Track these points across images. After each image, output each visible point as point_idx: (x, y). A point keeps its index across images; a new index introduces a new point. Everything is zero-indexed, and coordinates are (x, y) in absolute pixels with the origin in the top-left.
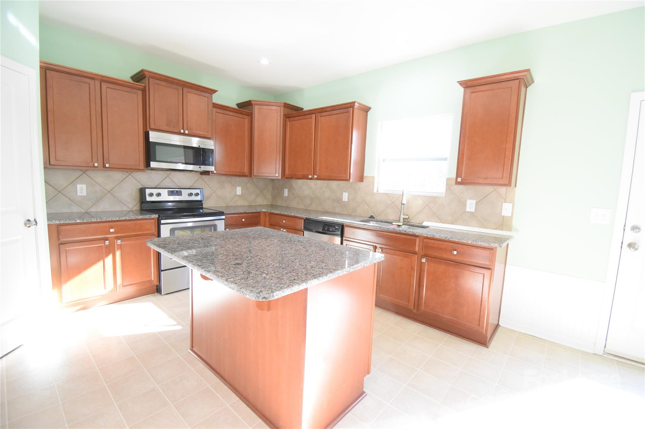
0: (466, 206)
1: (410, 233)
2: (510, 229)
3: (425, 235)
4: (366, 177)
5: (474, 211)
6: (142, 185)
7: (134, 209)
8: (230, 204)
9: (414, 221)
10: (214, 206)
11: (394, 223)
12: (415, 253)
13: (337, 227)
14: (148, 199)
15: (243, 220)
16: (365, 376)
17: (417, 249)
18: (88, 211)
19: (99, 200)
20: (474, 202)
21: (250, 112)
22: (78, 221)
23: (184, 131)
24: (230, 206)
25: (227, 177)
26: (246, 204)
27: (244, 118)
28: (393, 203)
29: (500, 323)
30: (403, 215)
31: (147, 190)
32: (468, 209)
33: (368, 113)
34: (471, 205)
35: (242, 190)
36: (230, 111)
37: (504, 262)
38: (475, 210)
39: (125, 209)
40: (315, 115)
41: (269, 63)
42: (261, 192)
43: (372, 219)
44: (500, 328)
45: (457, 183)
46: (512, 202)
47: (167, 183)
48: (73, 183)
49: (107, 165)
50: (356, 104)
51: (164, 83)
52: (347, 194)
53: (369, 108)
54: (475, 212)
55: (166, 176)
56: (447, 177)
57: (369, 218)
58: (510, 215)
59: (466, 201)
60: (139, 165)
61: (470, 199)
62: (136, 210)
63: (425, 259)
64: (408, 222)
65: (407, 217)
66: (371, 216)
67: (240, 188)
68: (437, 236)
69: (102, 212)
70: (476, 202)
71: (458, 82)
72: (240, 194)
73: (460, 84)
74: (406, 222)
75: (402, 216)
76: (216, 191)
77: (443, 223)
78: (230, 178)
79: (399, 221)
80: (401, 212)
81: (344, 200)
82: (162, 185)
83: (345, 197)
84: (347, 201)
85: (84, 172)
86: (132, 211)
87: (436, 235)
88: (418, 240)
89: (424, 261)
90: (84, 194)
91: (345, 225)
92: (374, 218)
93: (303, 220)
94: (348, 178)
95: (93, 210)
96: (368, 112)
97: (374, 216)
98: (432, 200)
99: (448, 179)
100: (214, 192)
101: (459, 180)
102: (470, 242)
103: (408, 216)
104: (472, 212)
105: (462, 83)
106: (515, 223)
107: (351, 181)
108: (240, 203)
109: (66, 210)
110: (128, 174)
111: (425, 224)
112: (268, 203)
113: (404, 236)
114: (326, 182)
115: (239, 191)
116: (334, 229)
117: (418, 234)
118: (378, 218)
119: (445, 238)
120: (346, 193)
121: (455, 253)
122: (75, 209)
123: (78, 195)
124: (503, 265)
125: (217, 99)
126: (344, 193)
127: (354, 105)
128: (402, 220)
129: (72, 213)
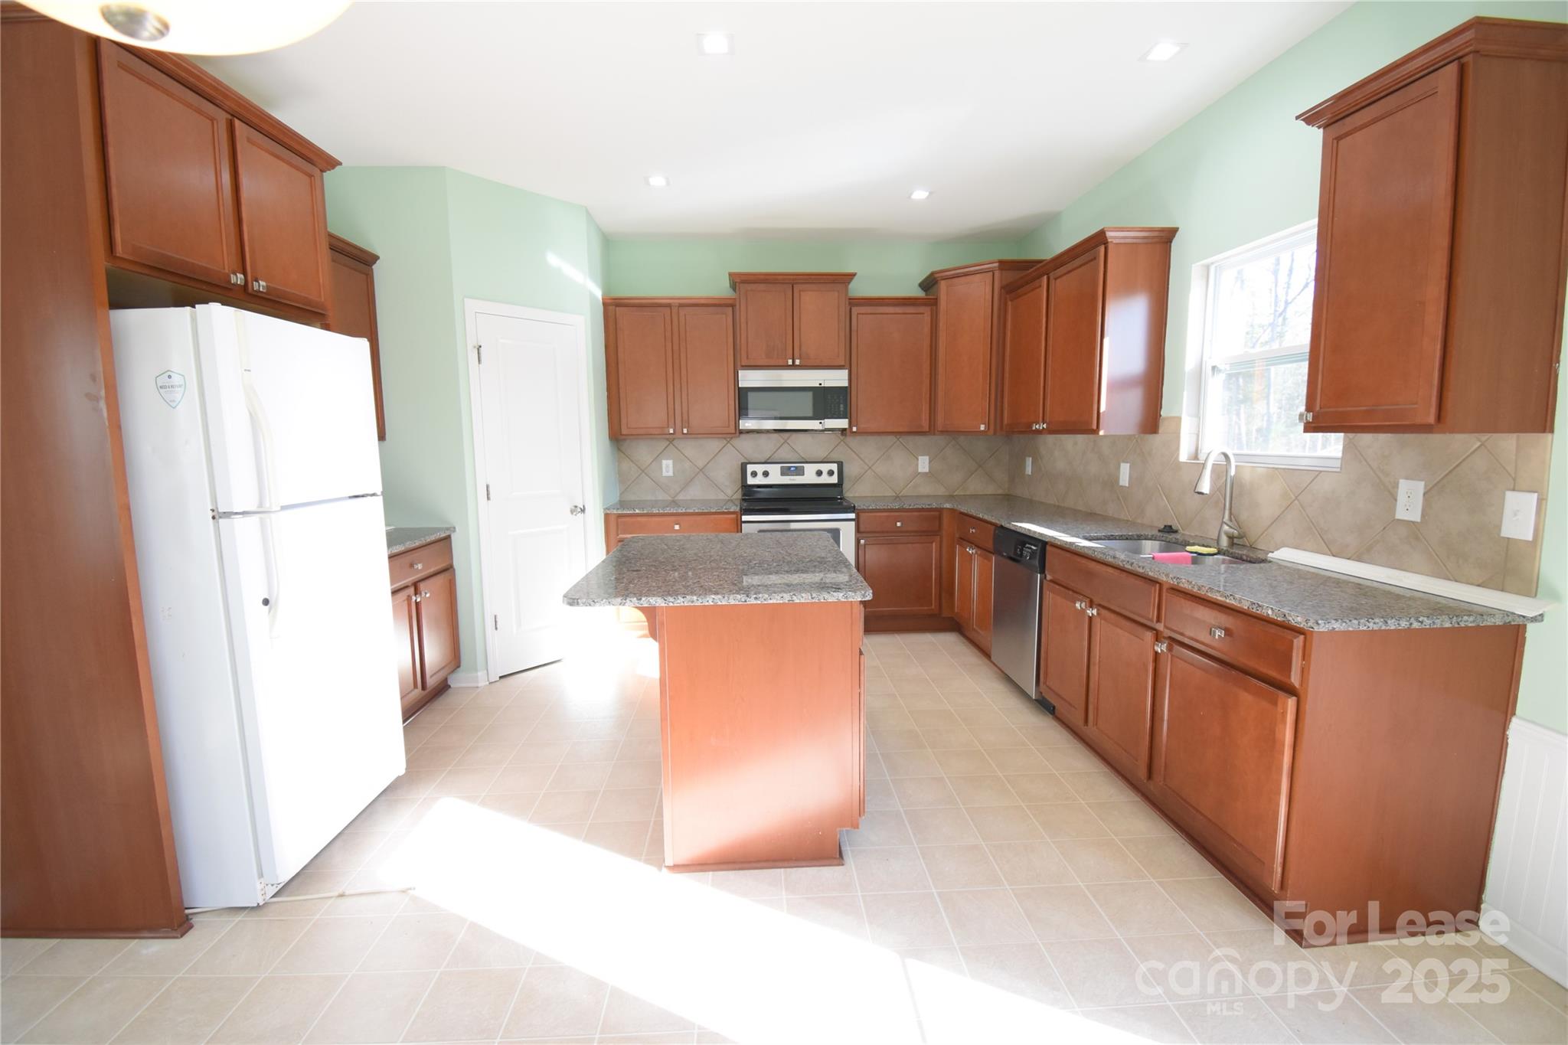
0: (1396, 500)
2: (1531, 590)
4: (1166, 419)
5: (1419, 520)
6: (745, 458)
7: (735, 497)
8: (904, 493)
9: (1264, 546)
10: (870, 495)
11: (1189, 548)
13: (1035, 548)
14: (751, 481)
15: (899, 524)
18: (676, 498)
19: (687, 484)
20: (1420, 487)
21: (932, 297)
22: (637, 511)
23: (793, 362)
24: (902, 496)
25: (898, 437)
26: (941, 491)
27: (920, 314)
30: (1227, 524)
31: (748, 466)
32: (1400, 514)
33: (1173, 244)
34: (1410, 499)
35: (930, 462)
36: (888, 305)
37: (1505, 705)
38: (1423, 516)
39: (722, 496)
40: (1047, 278)
41: (927, 194)
42: (980, 466)
45: (1308, 428)
46: (1537, 487)
47: (785, 453)
48: (657, 459)
49: (685, 431)
50: (1109, 235)
51: (762, 287)
52: (1128, 467)
53: (1175, 231)
54: (1421, 522)
55: (782, 441)
57: (1159, 531)
58: (1531, 538)
59: (1396, 486)
60: (729, 427)
61: (1407, 478)
62: (737, 499)
64: (1247, 547)
66: (1165, 526)
67: (926, 459)
69: (692, 500)
70: (1426, 486)
71: (1297, 118)
72: (927, 470)
73: (1307, 120)
75: (1224, 529)
76: (873, 465)
77: (1334, 556)
78: (903, 439)
81: (1121, 483)
82: (776, 458)
83: (1124, 474)
84: (1127, 485)
85: (671, 442)
86: (732, 500)
88: (1155, 589)
90: (671, 474)
91: (1048, 544)
92: (1176, 532)
93: (994, 529)
94: (1095, 427)
95: (681, 497)
96: (1171, 242)
97: (1177, 527)
98: (1309, 481)
100: (870, 468)
104: (1413, 522)
106: (1548, 565)
107: (1101, 433)
108: (927, 489)
109: (650, 497)
110: (725, 442)
112: (1000, 492)
115: (923, 464)
116: (1028, 552)
118: (1186, 533)
120: (1127, 465)
122: (661, 496)
123: (664, 475)
125: (859, 288)
126: (1123, 466)
127: (1106, 237)
129: (656, 501)
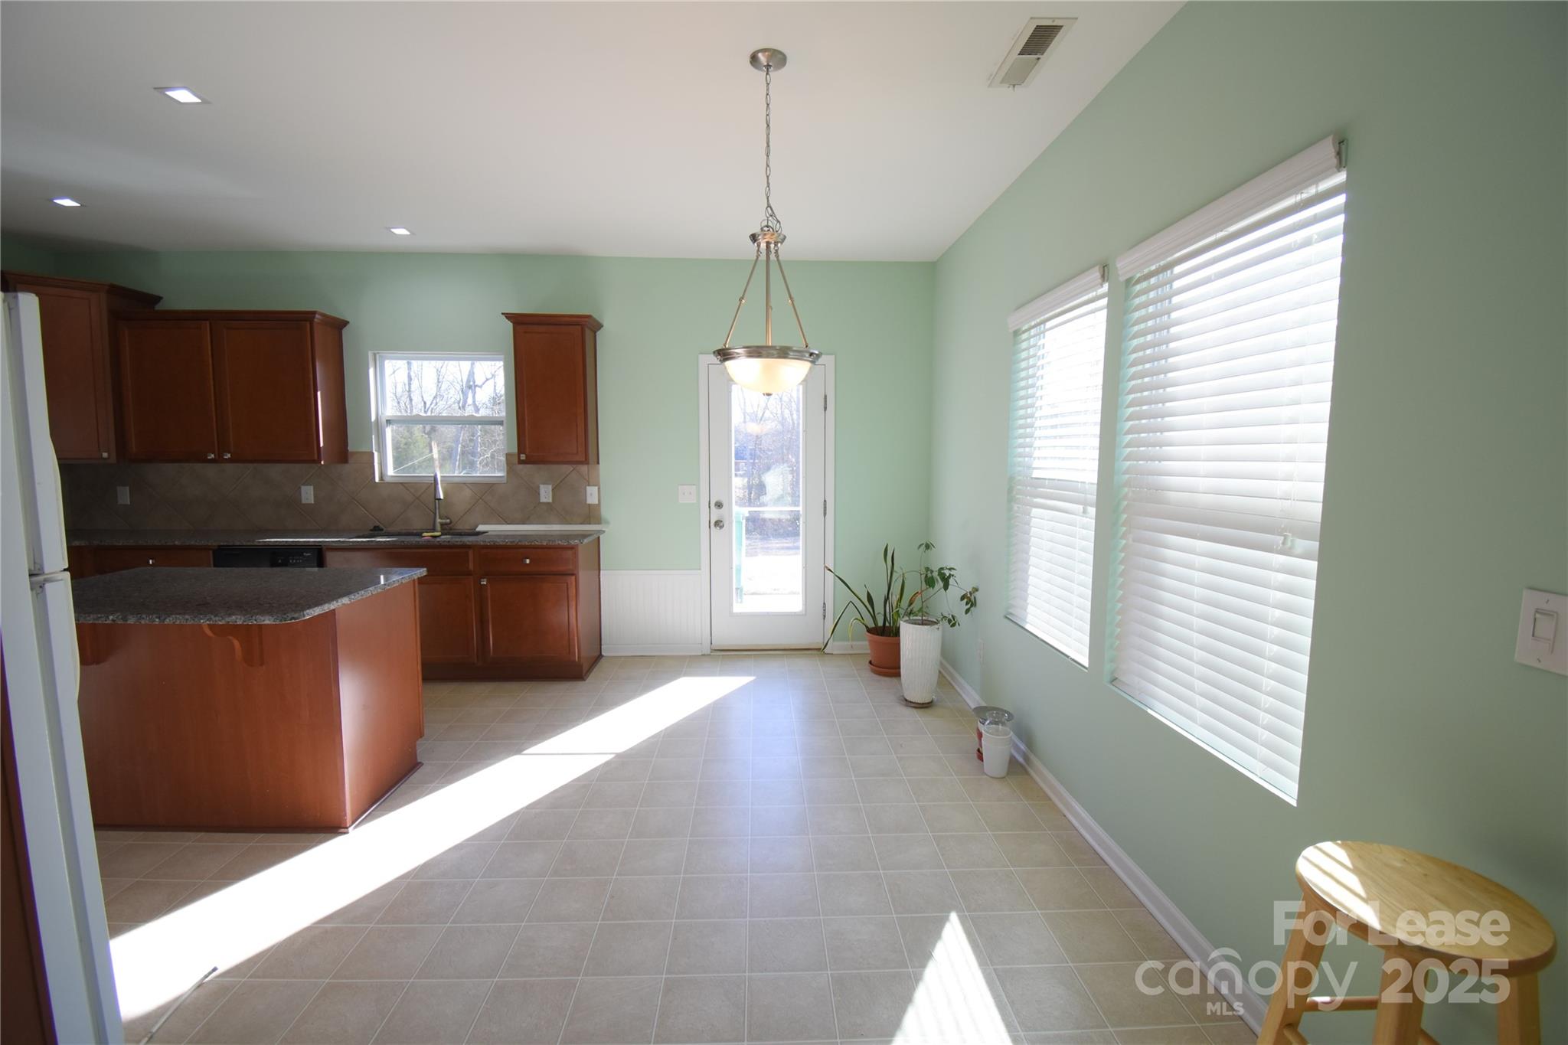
0: (539, 494)
1: (456, 544)
2: (599, 521)
3: (482, 543)
4: (354, 453)
5: (551, 501)
9: (462, 527)
11: (424, 534)
12: (469, 574)
13: (309, 554)
16: (417, 739)
17: (471, 567)
20: (549, 487)
28: (418, 498)
29: (603, 653)
30: (440, 518)
32: (543, 499)
33: (344, 330)
34: (546, 494)
37: (597, 567)
38: (553, 500)
40: (210, 324)
43: (380, 532)
44: (603, 660)
45: (521, 462)
46: (597, 484)
50: (317, 316)
52: (311, 488)
53: (345, 323)
56: (506, 452)
57: (371, 530)
58: (597, 503)
59: (539, 487)
61: (544, 484)
63: (485, 580)
64: (451, 529)
65: (448, 521)
66: (375, 527)
68: (500, 542)
70: (552, 487)
71: (500, 313)
73: (506, 317)
74: (446, 529)
75: (438, 520)
77: (510, 524)
79: (434, 530)
80: (435, 514)
81: (304, 501)
83: (308, 494)
84: (313, 502)
87: (498, 540)
88: (471, 552)
89: (485, 583)
91: (324, 548)
92: (382, 530)
93: (211, 552)
94: (316, 457)
96: (341, 329)
97: (382, 526)
98: (486, 488)
99: (508, 456)
101: (523, 457)
102: (545, 544)
103: (448, 518)
104: (549, 503)
105: (509, 316)
106: (605, 512)
107: (321, 463)
111: (481, 528)
113: (448, 550)
114: (251, 466)
116: (299, 559)
117: (471, 543)
118: (391, 529)
119: (511, 542)
120: (309, 487)
121: (528, 561)
124: (597, 572)
126: (304, 489)
127: (314, 317)
128: (438, 527)
